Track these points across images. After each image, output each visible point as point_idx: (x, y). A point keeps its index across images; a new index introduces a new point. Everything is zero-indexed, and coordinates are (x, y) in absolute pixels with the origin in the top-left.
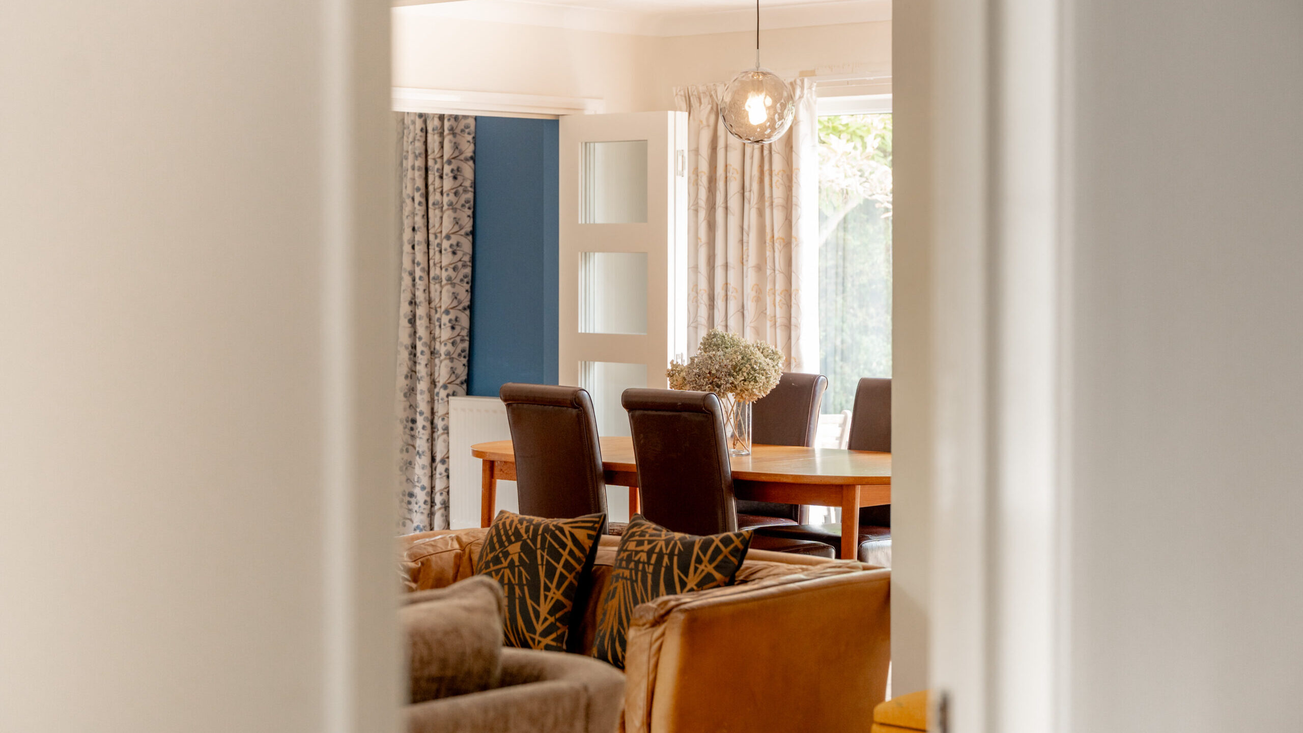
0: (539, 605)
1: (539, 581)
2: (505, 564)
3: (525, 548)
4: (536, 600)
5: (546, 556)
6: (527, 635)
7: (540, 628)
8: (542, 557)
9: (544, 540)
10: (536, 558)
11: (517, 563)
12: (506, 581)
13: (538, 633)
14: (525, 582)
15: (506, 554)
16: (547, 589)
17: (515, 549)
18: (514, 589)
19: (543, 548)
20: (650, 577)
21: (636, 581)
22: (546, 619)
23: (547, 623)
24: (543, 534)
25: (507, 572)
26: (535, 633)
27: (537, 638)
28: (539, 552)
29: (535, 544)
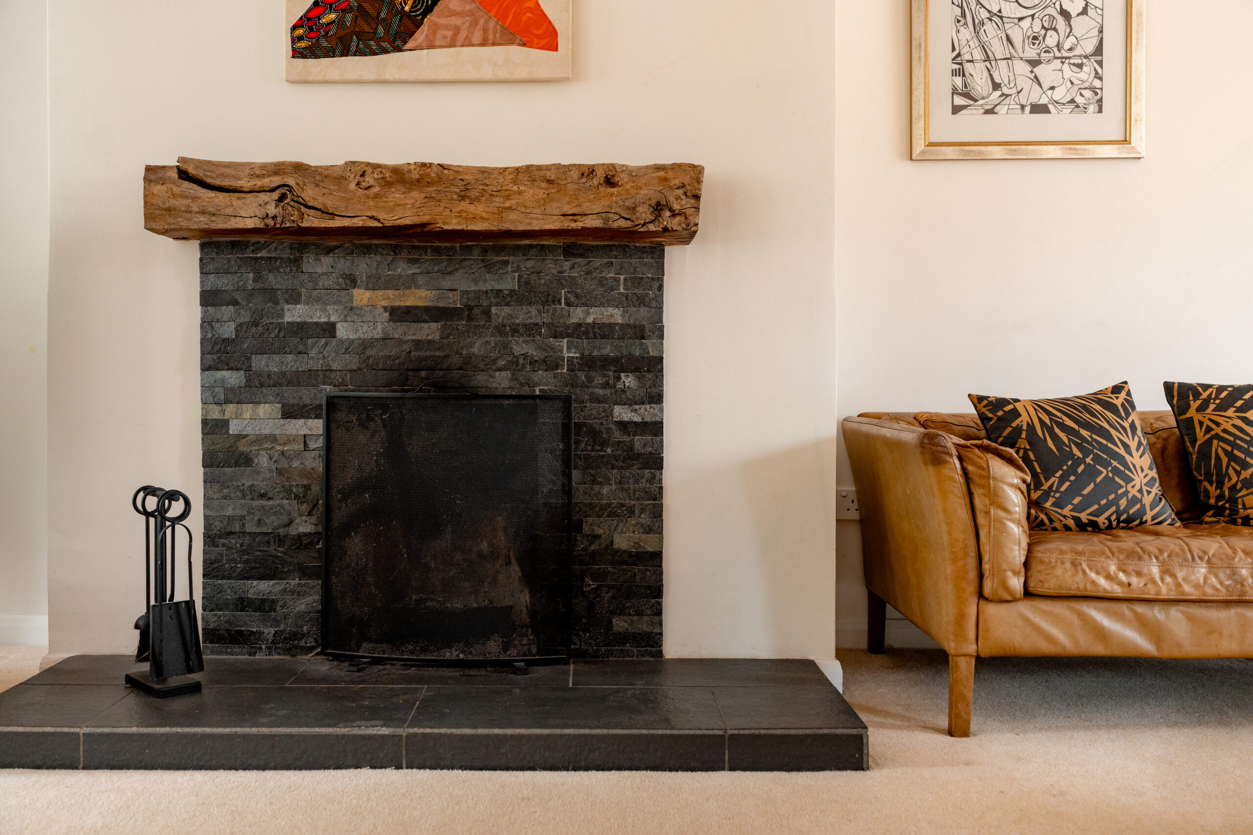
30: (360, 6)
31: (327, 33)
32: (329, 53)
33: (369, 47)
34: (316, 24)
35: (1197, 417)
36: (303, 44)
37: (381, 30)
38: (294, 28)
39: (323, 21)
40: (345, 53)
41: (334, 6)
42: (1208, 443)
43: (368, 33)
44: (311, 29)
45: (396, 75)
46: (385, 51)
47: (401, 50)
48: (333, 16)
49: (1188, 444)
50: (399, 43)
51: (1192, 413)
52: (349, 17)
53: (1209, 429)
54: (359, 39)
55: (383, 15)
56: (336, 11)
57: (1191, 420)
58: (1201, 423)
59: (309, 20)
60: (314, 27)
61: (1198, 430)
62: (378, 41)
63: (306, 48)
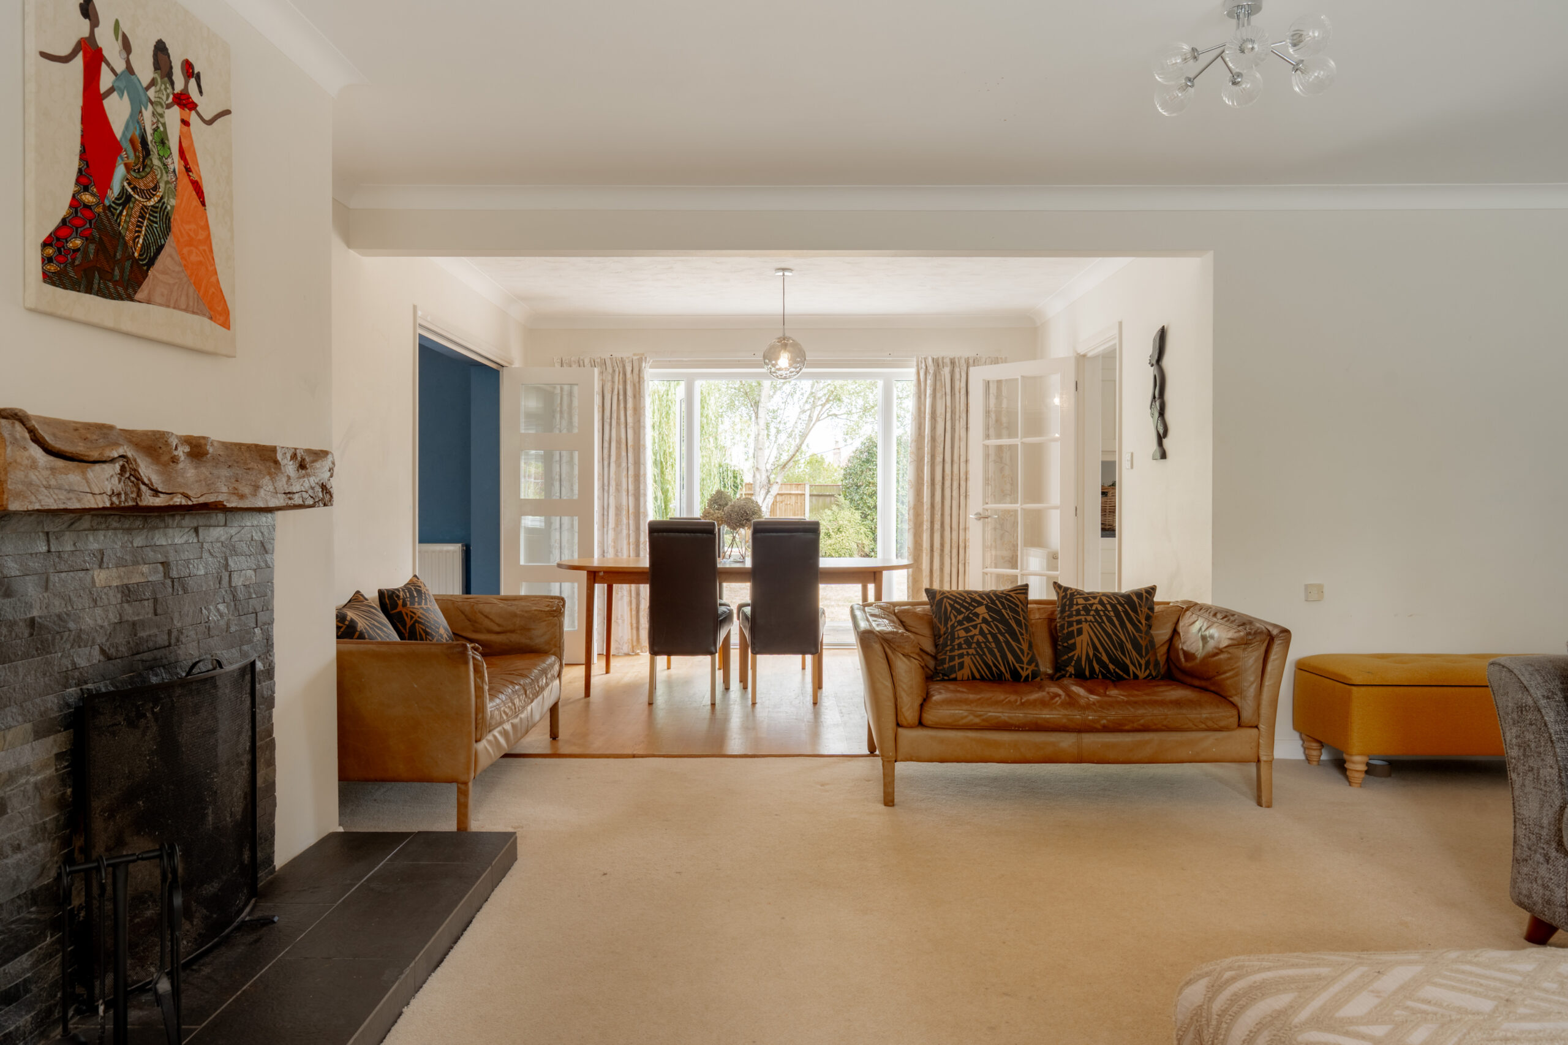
0: (1021, 645)
1: (1015, 630)
2: (979, 621)
3: (987, 607)
4: (1017, 641)
5: (1010, 614)
6: (1017, 665)
7: (1025, 660)
8: (1008, 614)
9: (1002, 604)
10: (1003, 615)
11: (990, 620)
12: (987, 632)
13: (1025, 662)
14: (1004, 631)
15: (977, 615)
16: (1022, 634)
17: (982, 610)
18: (997, 637)
19: (1005, 608)
20: (1114, 619)
21: (1103, 622)
22: (1028, 654)
23: (1030, 656)
24: (998, 599)
25: (984, 626)
26: (1023, 664)
27: (1025, 666)
28: (1003, 611)
29: (996, 605)
30: (100, 238)
31: (74, 260)
32: (74, 286)
33: (108, 288)
34: (64, 247)
35: (404, 611)
36: (52, 268)
37: (117, 272)
38: (46, 244)
39: (70, 245)
40: (89, 290)
41: (79, 230)
42: (413, 626)
43: (108, 272)
44: (59, 250)
45: (127, 326)
46: (120, 298)
47: (132, 300)
48: (78, 242)
49: (401, 627)
50: (130, 291)
51: (400, 608)
52: (92, 248)
53: (412, 618)
54: (101, 278)
55: (118, 256)
56: (81, 237)
57: (400, 613)
58: (407, 614)
59: (58, 239)
60: (62, 249)
61: (406, 618)
62: (116, 283)
63: (55, 273)
